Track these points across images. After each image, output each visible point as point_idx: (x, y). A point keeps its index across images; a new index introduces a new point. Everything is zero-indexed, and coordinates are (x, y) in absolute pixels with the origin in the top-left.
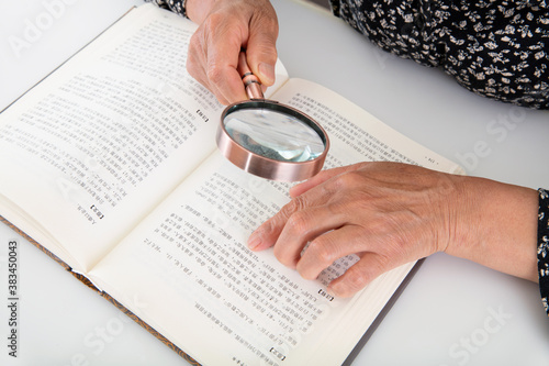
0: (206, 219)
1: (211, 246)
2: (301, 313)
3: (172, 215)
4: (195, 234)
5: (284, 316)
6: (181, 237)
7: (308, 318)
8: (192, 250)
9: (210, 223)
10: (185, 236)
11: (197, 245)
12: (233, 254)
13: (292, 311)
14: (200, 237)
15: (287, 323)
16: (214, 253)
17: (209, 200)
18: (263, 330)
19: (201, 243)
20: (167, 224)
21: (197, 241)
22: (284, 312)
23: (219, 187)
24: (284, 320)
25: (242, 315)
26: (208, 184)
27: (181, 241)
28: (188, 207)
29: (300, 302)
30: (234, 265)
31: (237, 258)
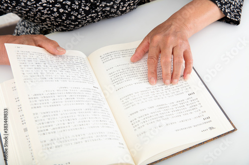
0: (141, 110)
1: (153, 114)
2: (194, 104)
3: (131, 122)
4: (145, 117)
5: (193, 109)
6: (144, 122)
7: (197, 103)
8: (152, 121)
9: (143, 110)
10: (144, 120)
11: (151, 118)
12: (161, 110)
13: (192, 106)
14: (147, 116)
15: (196, 110)
16: (157, 115)
17: (133, 106)
18: (195, 118)
19: (151, 116)
20: (134, 125)
21: (149, 117)
22: (191, 108)
23: (128, 100)
24: (194, 110)
25: (186, 120)
26: (124, 103)
27: (146, 123)
28: (131, 115)
29: (190, 102)
30: (165, 112)
31: (163, 109)
